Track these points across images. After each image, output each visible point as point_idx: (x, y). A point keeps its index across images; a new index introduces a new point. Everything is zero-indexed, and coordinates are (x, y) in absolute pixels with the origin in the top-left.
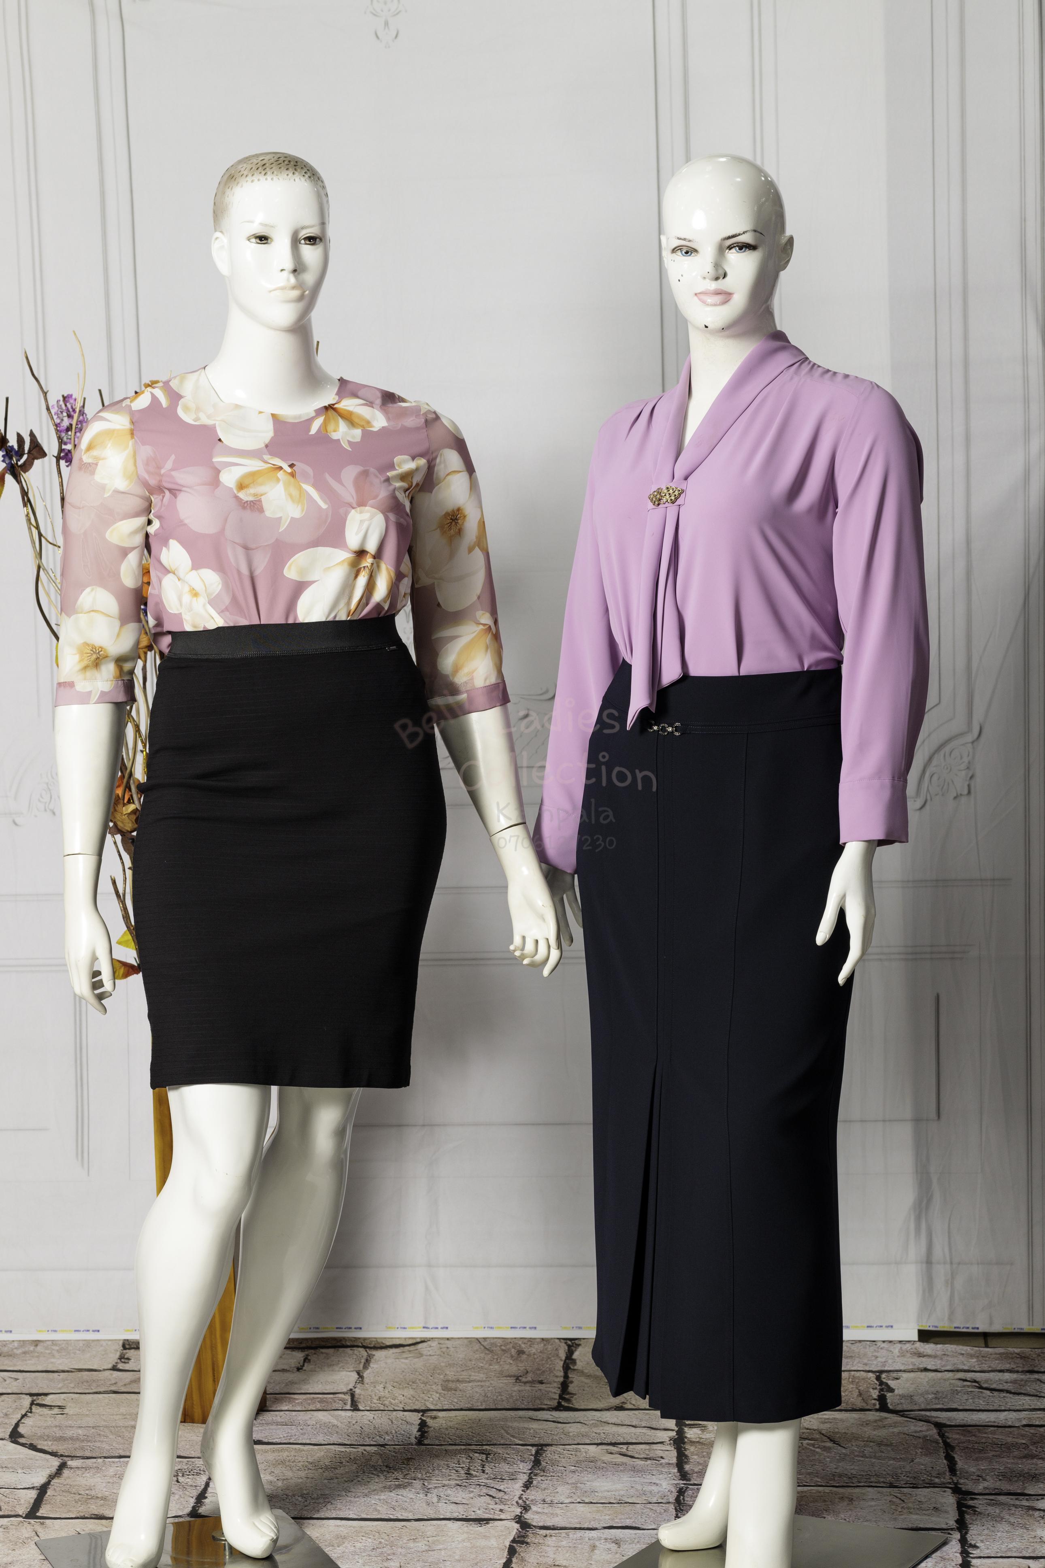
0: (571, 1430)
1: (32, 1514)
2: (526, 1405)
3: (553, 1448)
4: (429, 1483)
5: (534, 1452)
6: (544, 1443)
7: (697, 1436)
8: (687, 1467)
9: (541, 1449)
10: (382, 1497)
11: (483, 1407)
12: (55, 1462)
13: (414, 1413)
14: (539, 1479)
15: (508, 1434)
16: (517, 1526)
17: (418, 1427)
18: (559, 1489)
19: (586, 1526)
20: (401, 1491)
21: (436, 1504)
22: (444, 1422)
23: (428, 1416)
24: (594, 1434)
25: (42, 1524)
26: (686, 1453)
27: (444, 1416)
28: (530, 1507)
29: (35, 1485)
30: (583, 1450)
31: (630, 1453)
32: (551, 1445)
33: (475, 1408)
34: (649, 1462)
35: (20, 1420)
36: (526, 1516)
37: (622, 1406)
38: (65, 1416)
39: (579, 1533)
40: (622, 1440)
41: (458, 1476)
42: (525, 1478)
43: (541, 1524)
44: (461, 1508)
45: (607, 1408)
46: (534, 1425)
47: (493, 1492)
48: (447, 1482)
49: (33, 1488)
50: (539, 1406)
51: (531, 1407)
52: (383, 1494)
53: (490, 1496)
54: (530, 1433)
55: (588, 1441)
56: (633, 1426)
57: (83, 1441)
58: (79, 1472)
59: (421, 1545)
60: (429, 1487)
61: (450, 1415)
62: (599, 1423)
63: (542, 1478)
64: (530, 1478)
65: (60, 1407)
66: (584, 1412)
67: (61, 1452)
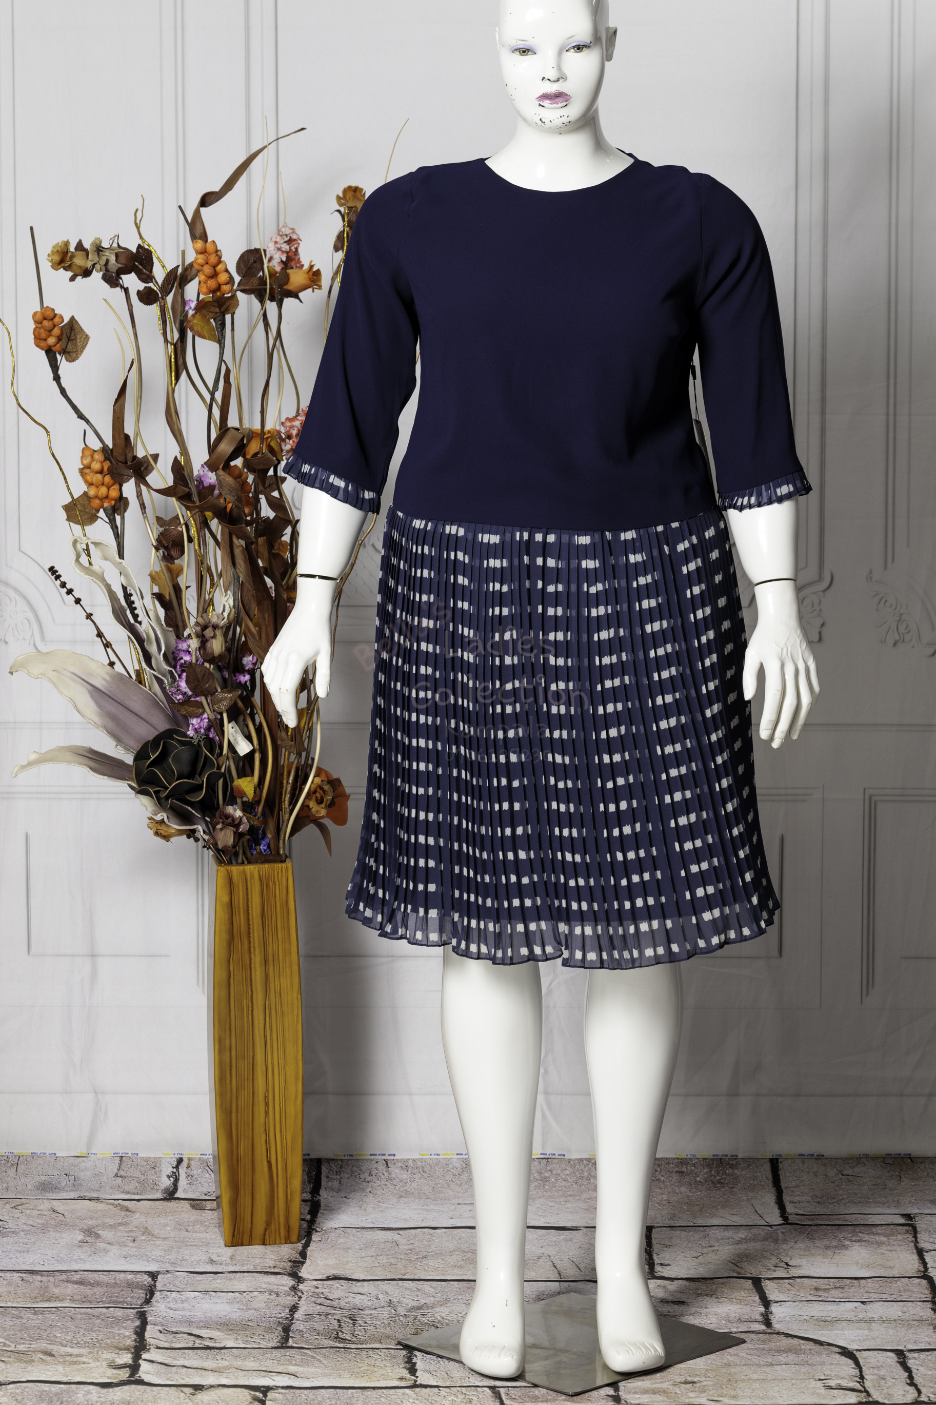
0: (252, 1364)
1: (757, 1283)
2: (302, 1393)
3: (270, 1345)
4: (390, 1311)
5: (290, 1340)
6: (280, 1350)
7: (121, 1356)
8: (138, 1323)
9: (283, 1343)
10: (432, 1298)
11: (350, 1391)
12: (777, 1326)
13: (426, 1384)
14: (283, 1315)
15: (319, 1360)
16: (300, 1274)
17: (417, 1367)
18: (263, 1305)
19: (238, 1274)
20: (416, 1304)
21: (380, 1293)
22: (390, 1374)
23: (409, 1380)
24: (228, 1358)
25: (738, 1273)
26: (135, 1337)
27: (391, 1381)
28: (290, 1289)
29: (775, 1304)
30: (240, 1342)
31: (193, 1338)
32: (273, 1348)
33: (360, 1390)
34: (174, 1330)
35: (861, 1371)
36: (294, 1282)
37: (196, 1390)
38: (817, 1378)
39: (245, 1269)
40: (199, 1351)
41: (363, 1318)
42: (296, 1316)
43: (279, 1276)
44: (355, 1290)
45: (212, 1389)
46: (292, 1369)
47: (327, 1302)
48: (373, 1312)
49: (777, 1302)
50: (287, 1391)
51: (298, 1391)
52: (432, 1302)
53: (329, 1299)
54: (296, 1361)
55: (234, 1351)
56: (186, 1367)
57: (770, 1350)
58: (743, 1318)
59: (384, 1260)
60: (389, 1308)
61: (385, 1382)
62: (222, 1370)
63: (280, 1315)
64: (291, 1315)
65: (831, 1388)
66: (237, 1383)
67: (782, 1337)
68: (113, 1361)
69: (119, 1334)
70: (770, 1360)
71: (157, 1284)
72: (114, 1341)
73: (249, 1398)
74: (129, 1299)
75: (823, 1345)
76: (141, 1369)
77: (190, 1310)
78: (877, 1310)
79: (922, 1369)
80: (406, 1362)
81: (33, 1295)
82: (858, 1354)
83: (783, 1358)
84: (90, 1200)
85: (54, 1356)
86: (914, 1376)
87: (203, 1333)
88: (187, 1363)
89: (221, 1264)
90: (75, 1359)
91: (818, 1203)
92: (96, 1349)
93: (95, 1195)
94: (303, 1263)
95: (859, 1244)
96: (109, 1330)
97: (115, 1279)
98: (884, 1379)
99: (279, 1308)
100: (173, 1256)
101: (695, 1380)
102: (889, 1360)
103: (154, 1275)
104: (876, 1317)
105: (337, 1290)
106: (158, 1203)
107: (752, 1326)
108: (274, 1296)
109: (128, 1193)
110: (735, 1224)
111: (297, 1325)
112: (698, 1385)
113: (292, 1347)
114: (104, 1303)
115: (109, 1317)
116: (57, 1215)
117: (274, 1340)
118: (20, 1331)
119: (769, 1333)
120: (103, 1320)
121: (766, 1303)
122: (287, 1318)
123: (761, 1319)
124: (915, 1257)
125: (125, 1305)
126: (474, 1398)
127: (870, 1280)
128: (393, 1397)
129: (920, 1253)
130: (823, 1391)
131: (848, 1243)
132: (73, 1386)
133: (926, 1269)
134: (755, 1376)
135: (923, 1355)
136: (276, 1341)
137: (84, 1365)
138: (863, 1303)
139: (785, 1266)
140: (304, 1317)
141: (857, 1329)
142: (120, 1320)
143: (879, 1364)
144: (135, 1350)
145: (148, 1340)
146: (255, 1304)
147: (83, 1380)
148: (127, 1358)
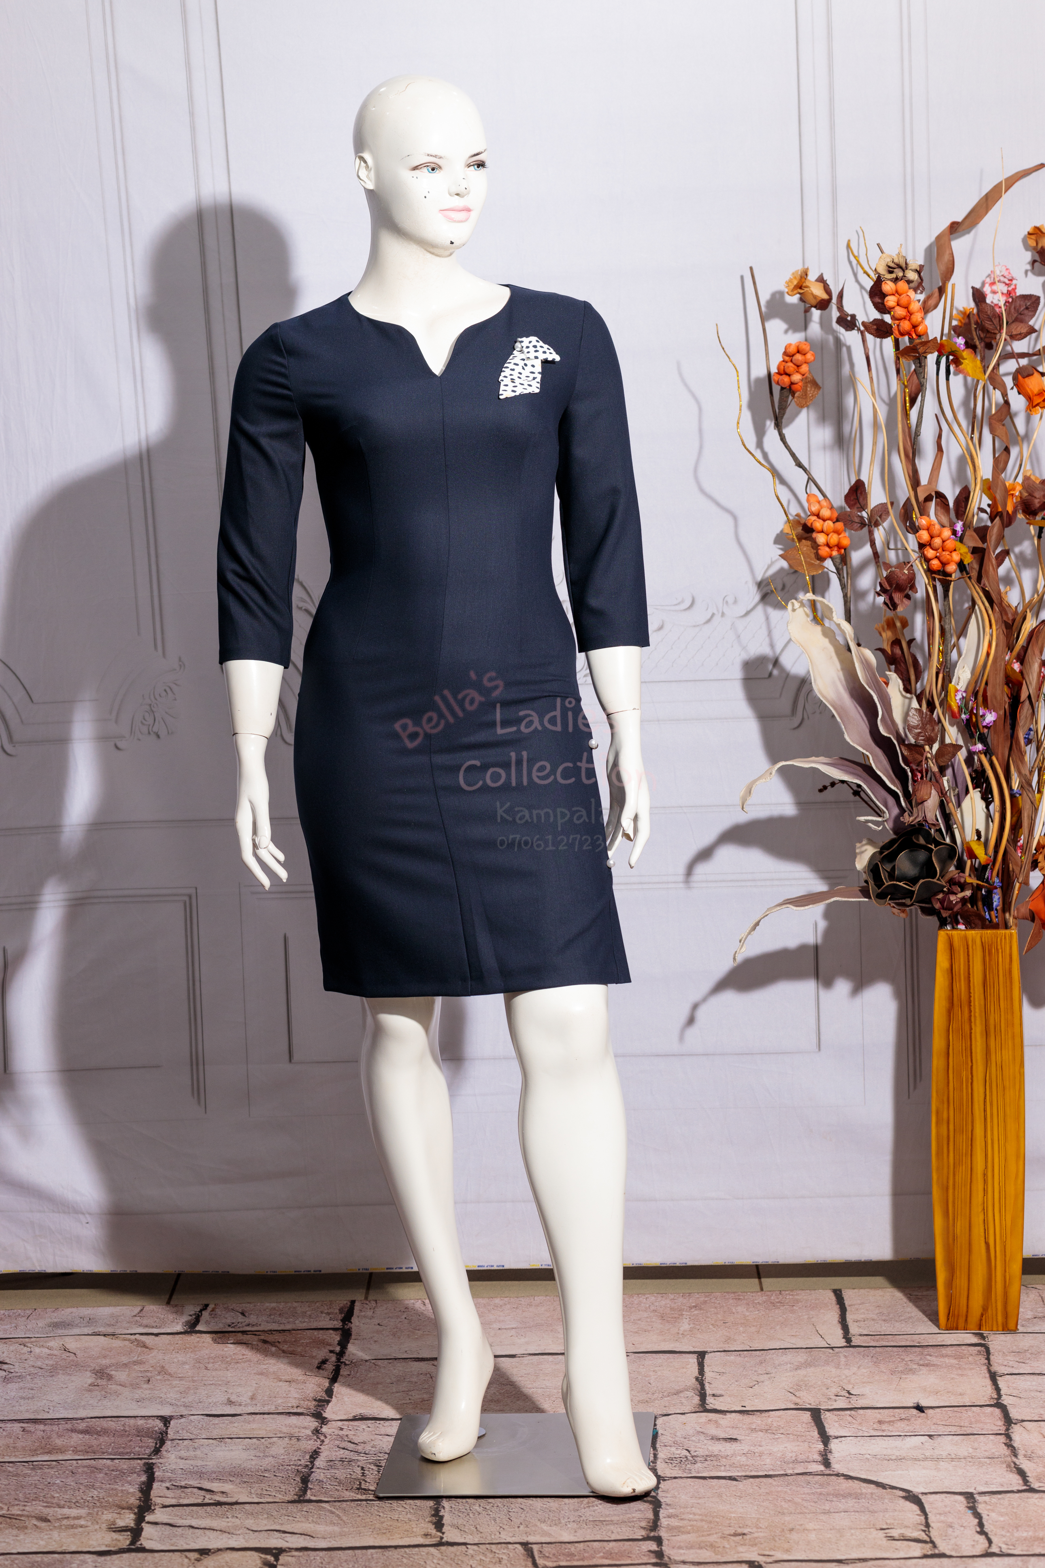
1: (816, 1415)
7: (123, 1517)
11: (370, 1551)
12: (837, 1467)
13: (452, 1541)
14: (303, 1462)
15: (338, 1516)
16: (325, 1415)
17: (444, 1521)
18: (282, 1452)
19: (258, 1416)
22: (415, 1530)
24: (239, 1516)
26: (140, 1495)
27: (415, 1539)
28: (312, 1432)
30: (254, 1496)
31: (202, 1493)
32: (289, 1502)
33: (380, 1550)
34: (183, 1484)
35: (926, 1518)
36: (317, 1424)
37: (201, 1555)
38: (878, 1527)
39: (266, 1410)
40: (208, 1508)
42: (317, 1463)
43: (302, 1417)
44: (383, 1431)
45: (220, 1552)
46: (307, 1527)
47: (352, 1447)
49: (837, 1437)
50: (301, 1554)
51: (312, 1553)
53: (354, 1443)
54: (311, 1517)
55: (247, 1507)
57: (828, 1494)
58: (802, 1457)
61: (408, 1539)
62: (232, 1531)
63: (300, 1463)
64: (312, 1462)
65: (893, 1539)
66: (248, 1546)
67: (841, 1479)
68: (114, 1523)
69: (122, 1491)
70: (827, 1508)
71: (169, 1431)
72: (116, 1498)
73: (259, 1563)
74: (137, 1449)
75: (886, 1489)
76: (143, 1534)
77: (202, 1459)
78: (947, 1446)
79: (993, 1515)
80: (433, 1515)
81: (34, 1448)
82: (923, 1499)
83: (842, 1505)
84: (104, 1335)
85: (49, 1521)
86: (985, 1523)
87: (215, 1486)
88: (194, 1523)
89: (240, 1405)
90: (72, 1522)
91: (884, 1320)
92: (95, 1510)
93: (110, 1330)
94: (328, 1402)
95: (927, 1368)
96: (112, 1486)
97: (123, 1426)
98: (951, 1527)
99: (299, 1453)
100: (190, 1398)
101: (745, 1531)
102: (957, 1505)
103: (166, 1420)
104: (944, 1454)
105: (363, 1432)
106: (177, 1337)
107: (809, 1467)
108: (294, 1441)
109: (147, 1326)
110: (794, 1347)
111: (317, 1475)
112: (748, 1537)
113: (310, 1501)
114: (111, 1454)
115: (113, 1470)
116: (68, 1354)
117: (291, 1493)
118: (16, 1490)
119: (827, 1475)
120: (106, 1474)
121: (825, 1438)
122: (307, 1466)
123: (819, 1458)
124: (988, 1382)
125: (132, 1456)
126: (504, 1557)
127: (938, 1410)
128: (416, 1557)
129: (993, 1377)
130: (884, 1542)
131: (915, 1366)
132: (68, 1556)
133: (999, 1396)
134: (811, 1526)
135: (995, 1499)
136: (292, 1493)
137: (81, 1530)
138: (930, 1436)
139: (847, 1395)
140: (325, 1464)
141: (924, 1468)
142: (124, 1473)
143: (948, 1509)
144: (138, 1510)
145: (154, 1499)
146: (274, 1451)
147: (80, 1550)
148: (128, 1519)
